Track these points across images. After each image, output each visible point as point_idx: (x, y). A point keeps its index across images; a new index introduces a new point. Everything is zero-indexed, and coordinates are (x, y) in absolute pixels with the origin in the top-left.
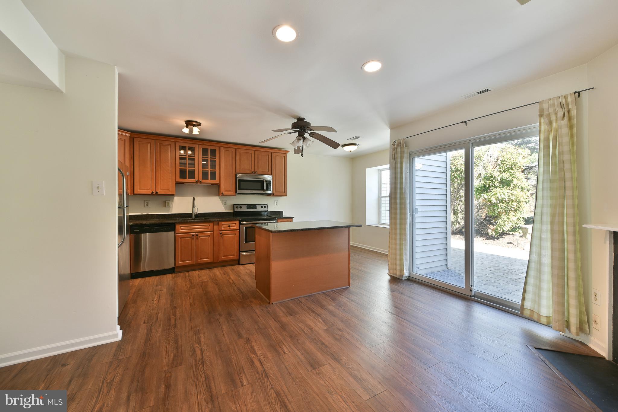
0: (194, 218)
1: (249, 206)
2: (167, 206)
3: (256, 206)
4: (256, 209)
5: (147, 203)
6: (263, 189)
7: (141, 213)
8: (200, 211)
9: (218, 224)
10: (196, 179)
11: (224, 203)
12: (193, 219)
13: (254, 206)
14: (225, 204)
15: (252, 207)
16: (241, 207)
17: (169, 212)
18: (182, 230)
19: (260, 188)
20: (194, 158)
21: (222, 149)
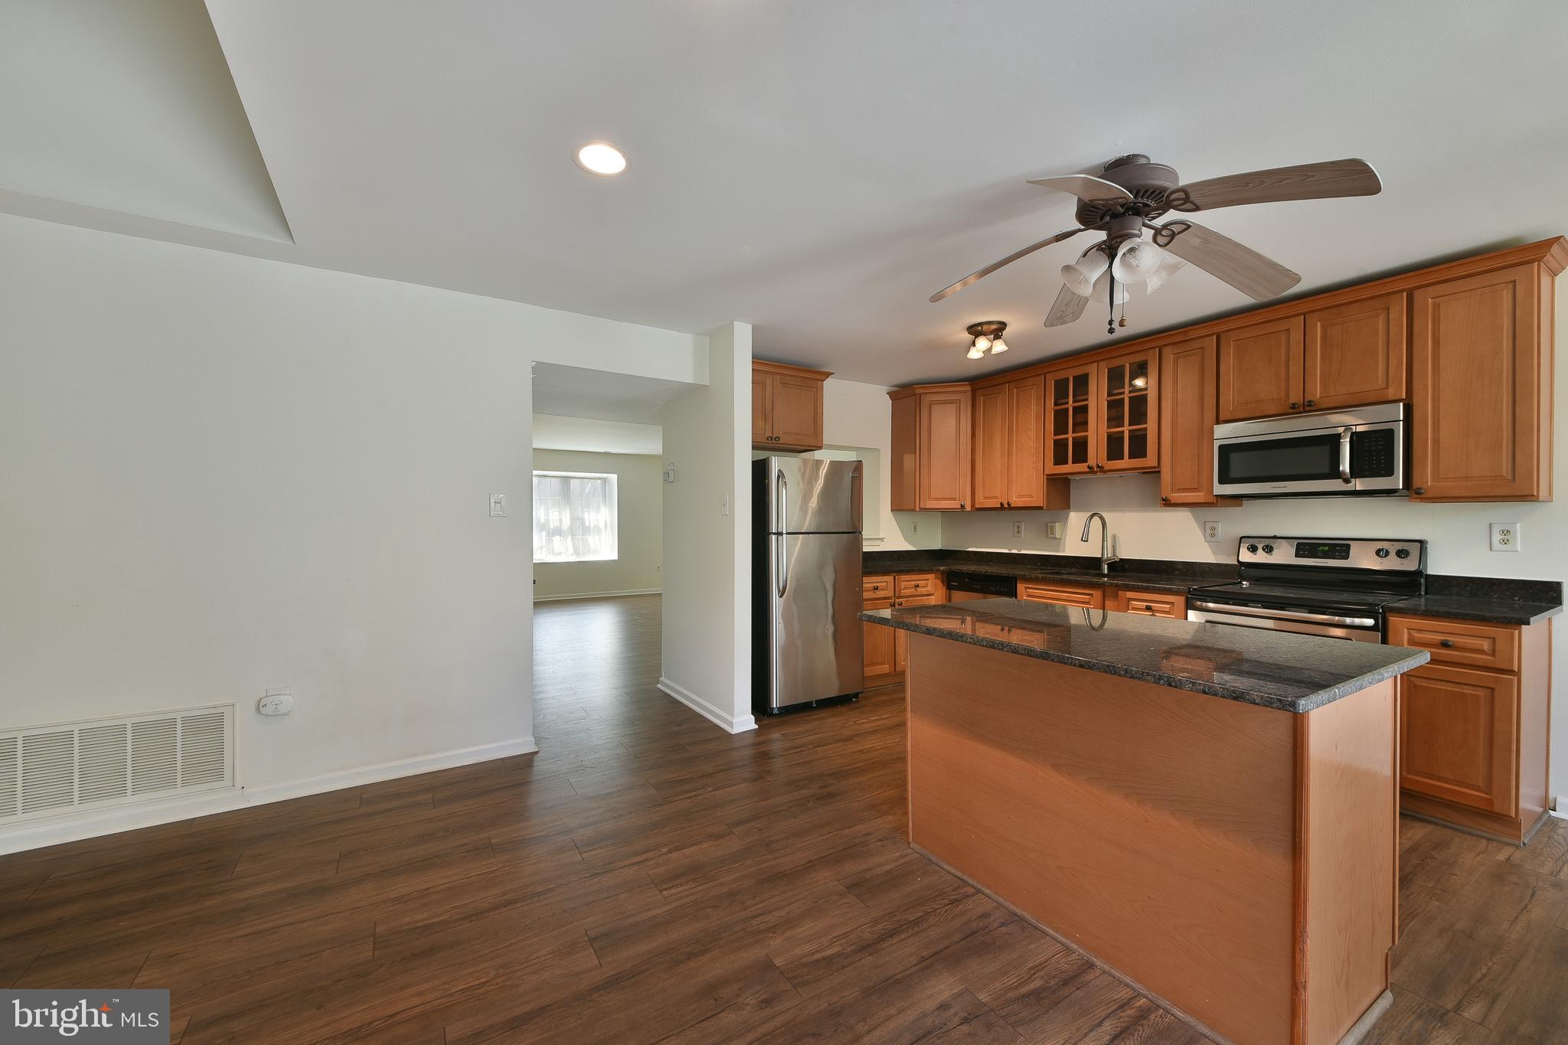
0: (1106, 572)
1: (1306, 547)
2: (1050, 536)
3: (1349, 546)
4: (1346, 557)
5: (1018, 527)
6: (1335, 473)
7: (1009, 550)
8: (1127, 553)
9: (1117, 597)
10: (1092, 461)
11: (1209, 532)
12: (1104, 576)
13: (1340, 548)
14: (1213, 535)
15: (1323, 551)
16: (1269, 549)
17: (1058, 552)
18: (1029, 596)
19: (1326, 470)
20: (1085, 403)
21: (1169, 354)
